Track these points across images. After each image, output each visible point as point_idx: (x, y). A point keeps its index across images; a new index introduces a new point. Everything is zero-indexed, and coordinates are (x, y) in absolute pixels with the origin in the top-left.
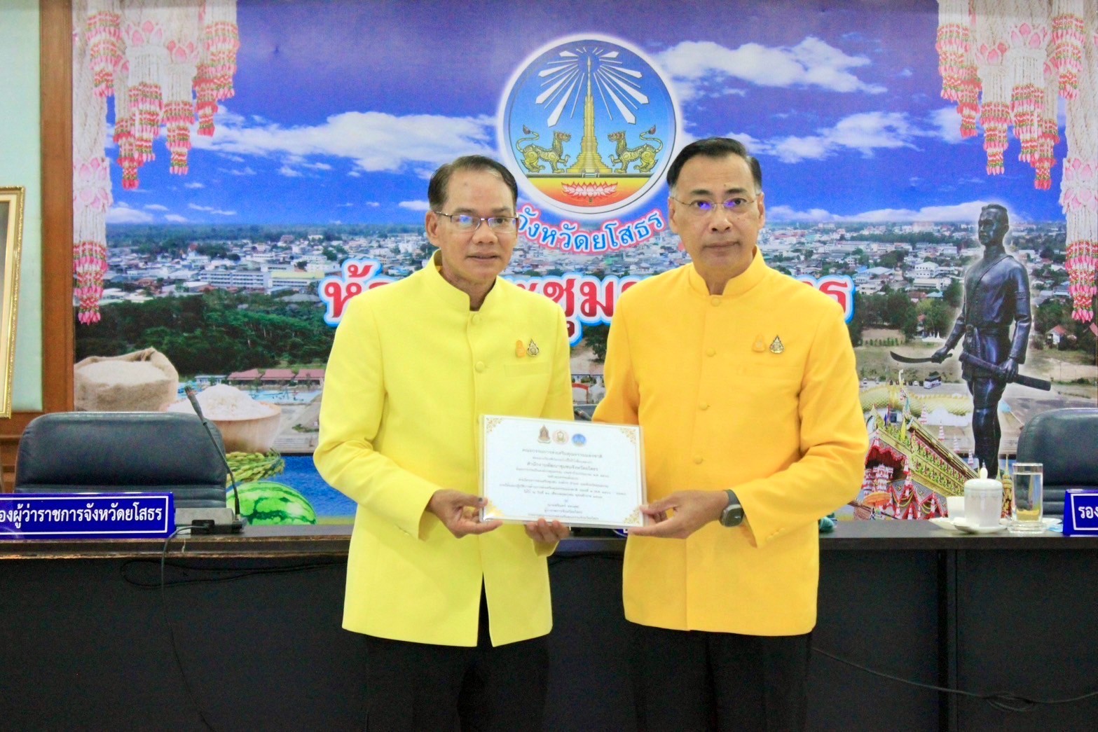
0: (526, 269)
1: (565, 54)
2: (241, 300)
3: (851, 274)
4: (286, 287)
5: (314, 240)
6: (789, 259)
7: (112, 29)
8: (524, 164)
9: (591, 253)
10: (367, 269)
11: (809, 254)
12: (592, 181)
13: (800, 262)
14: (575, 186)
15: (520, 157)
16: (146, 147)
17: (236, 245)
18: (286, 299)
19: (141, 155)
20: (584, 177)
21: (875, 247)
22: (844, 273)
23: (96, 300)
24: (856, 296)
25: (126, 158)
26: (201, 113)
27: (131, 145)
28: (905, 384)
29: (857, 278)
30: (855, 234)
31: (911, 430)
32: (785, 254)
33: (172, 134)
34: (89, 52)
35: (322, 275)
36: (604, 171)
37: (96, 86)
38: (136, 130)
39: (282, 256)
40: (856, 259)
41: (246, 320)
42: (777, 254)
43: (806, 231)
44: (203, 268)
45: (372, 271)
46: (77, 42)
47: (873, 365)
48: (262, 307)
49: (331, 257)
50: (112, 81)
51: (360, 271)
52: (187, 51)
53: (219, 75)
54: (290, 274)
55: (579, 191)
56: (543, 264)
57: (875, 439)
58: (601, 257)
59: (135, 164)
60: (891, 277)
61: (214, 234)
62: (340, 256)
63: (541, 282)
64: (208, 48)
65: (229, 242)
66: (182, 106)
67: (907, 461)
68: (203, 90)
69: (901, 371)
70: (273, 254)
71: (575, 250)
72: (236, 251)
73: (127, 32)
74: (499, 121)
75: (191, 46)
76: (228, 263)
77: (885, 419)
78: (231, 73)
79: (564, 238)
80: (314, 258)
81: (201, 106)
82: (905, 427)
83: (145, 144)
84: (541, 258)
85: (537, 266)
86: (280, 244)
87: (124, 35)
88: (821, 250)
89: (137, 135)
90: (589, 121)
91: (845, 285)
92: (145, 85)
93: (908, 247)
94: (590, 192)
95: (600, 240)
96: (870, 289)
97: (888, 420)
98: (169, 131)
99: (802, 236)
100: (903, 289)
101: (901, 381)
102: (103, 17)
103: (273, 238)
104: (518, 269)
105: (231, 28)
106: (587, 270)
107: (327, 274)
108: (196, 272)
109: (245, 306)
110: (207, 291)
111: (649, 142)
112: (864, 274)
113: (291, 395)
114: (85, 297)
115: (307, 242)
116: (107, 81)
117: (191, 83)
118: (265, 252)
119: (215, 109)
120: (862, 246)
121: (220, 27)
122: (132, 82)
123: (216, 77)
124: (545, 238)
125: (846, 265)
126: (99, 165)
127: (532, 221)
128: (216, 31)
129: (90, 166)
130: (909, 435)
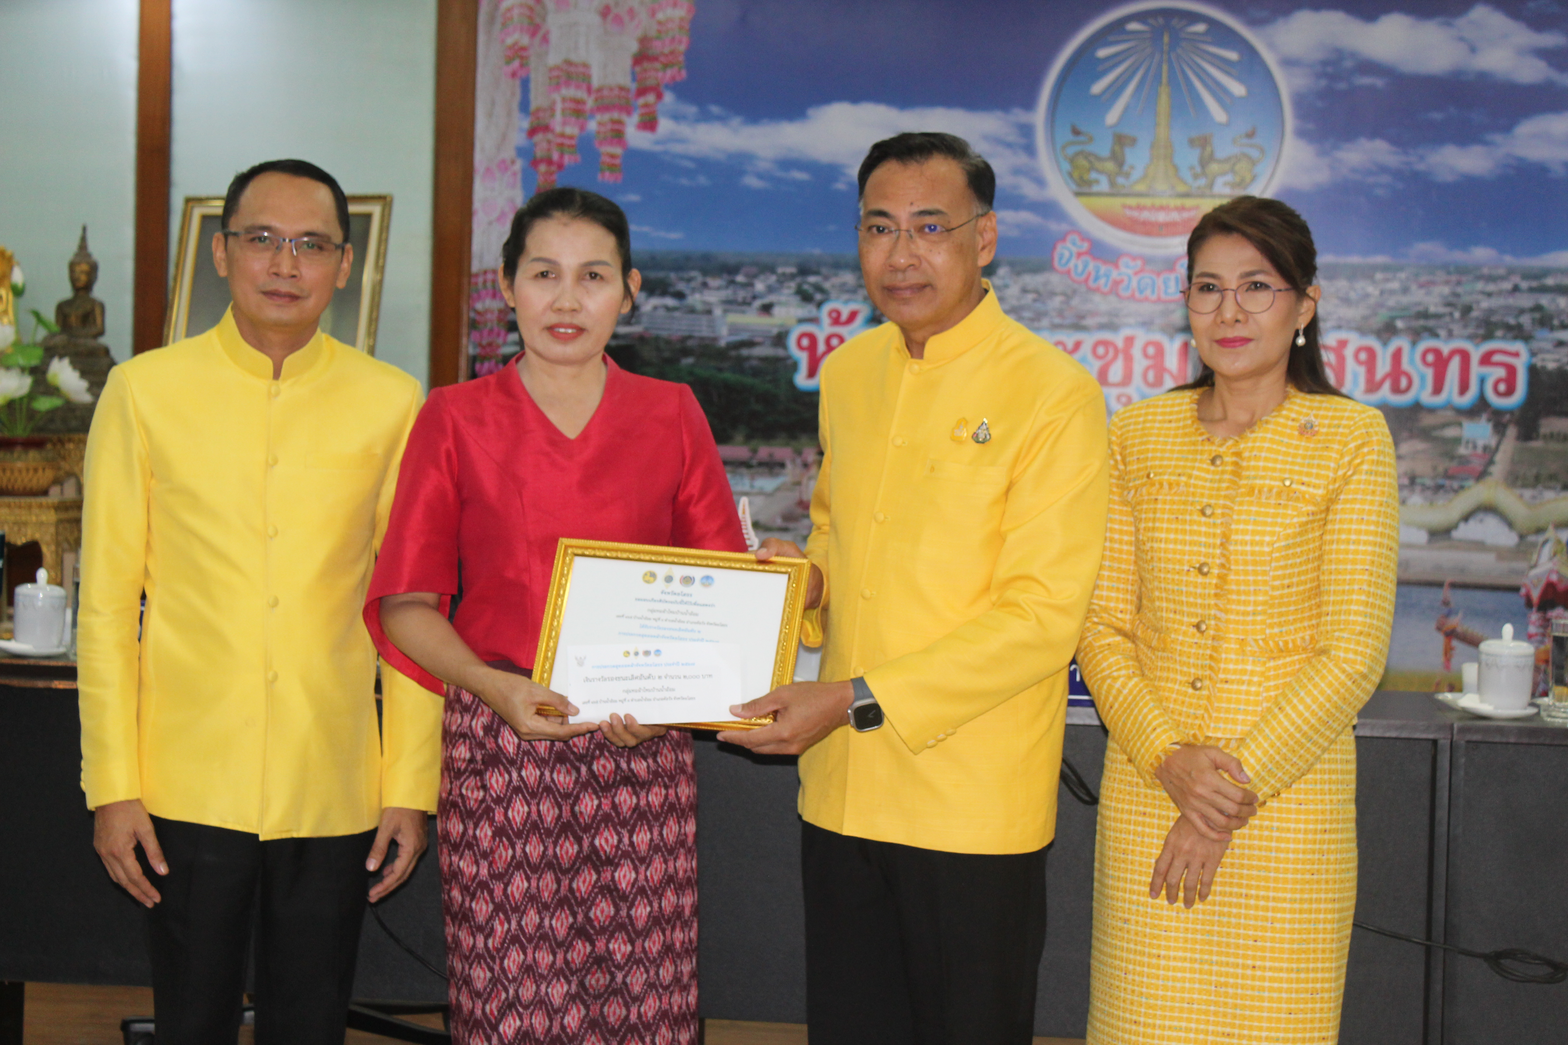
0: (1068, 321)
1: (1133, 26)
2: (686, 352)
3: (1527, 338)
4: (744, 336)
5: (784, 274)
6: (1437, 316)
8: (1070, 175)
9: (1159, 300)
10: (853, 316)
11: (1467, 310)
12: (1164, 202)
13: (1453, 321)
14: (1140, 208)
15: (1066, 166)
16: (569, 146)
17: (682, 279)
18: (745, 352)
19: (562, 156)
20: (1153, 196)
22: (1515, 338)
23: (498, 347)
24: (1533, 371)
25: (542, 161)
26: (641, 101)
27: (549, 142)
29: (1535, 345)
30: (1534, 284)
32: (1432, 309)
33: (603, 129)
34: (499, 20)
35: (794, 321)
36: (1181, 188)
37: (508, 63)
38: (557, 123)
39: (741, 294)
40: (1533, 320)
41: (691, 378)
42: (1421, 308)
43: (1464, 279)
45: (860, 319)
46: (484, 7)
47: (1553, 467)
48: (713, 363)
49: (806, 297)
50: (527, 58)
51: (844, 316)
52: (626, 19)
53: (666, 50)
54: (751, 320)
55: (1145, 215)
56: (1094, 314)
57: (1551, 571)
59: (554, 168)
62: (818, 297)
63: (1089, 340)
64: (653, 15)
65: (673, 276)
66: (616, 92)
68: (645, 71)
70: (729, 292)
71: (1137, 294)
72: (681, 286)
74: (1039, 117)
75: (631, 12)
76: (670, 302)
78: (682, 48)
79: (1122, 281)
80: (783, 299)
81: (642, 92)
83: (567, 142)
84: (1090, 306)
85: (1082, 317)
86: (740, 278)
88: (1485, 304)
89: (558, 129)
90: (1163, 121)
91: (1516, 355)
92: (569, 63)
94: (1161, 217)
96: (1553, 360)
98: (600, 124)
99: (1459, 283)
103: (729, 270)
104: (1057, 321)
106: (1152, 324)
107: (801, 321)
110: (641, 338)
111: (1245, 150)
112: (1545, 338)
113: (747, 481)
114: (484, 342)
115: (774, 278)
116: (522, 58)
117: (628, 62)
118: (718, 288)
119: (659, 96)
120: (1545, 300)
122: (554, 59)
123: (663, 54)
124: (1097, 278)
125: (1519, 326)
126: (506, 169)
127: (1079, 255)
129: (496, 170)
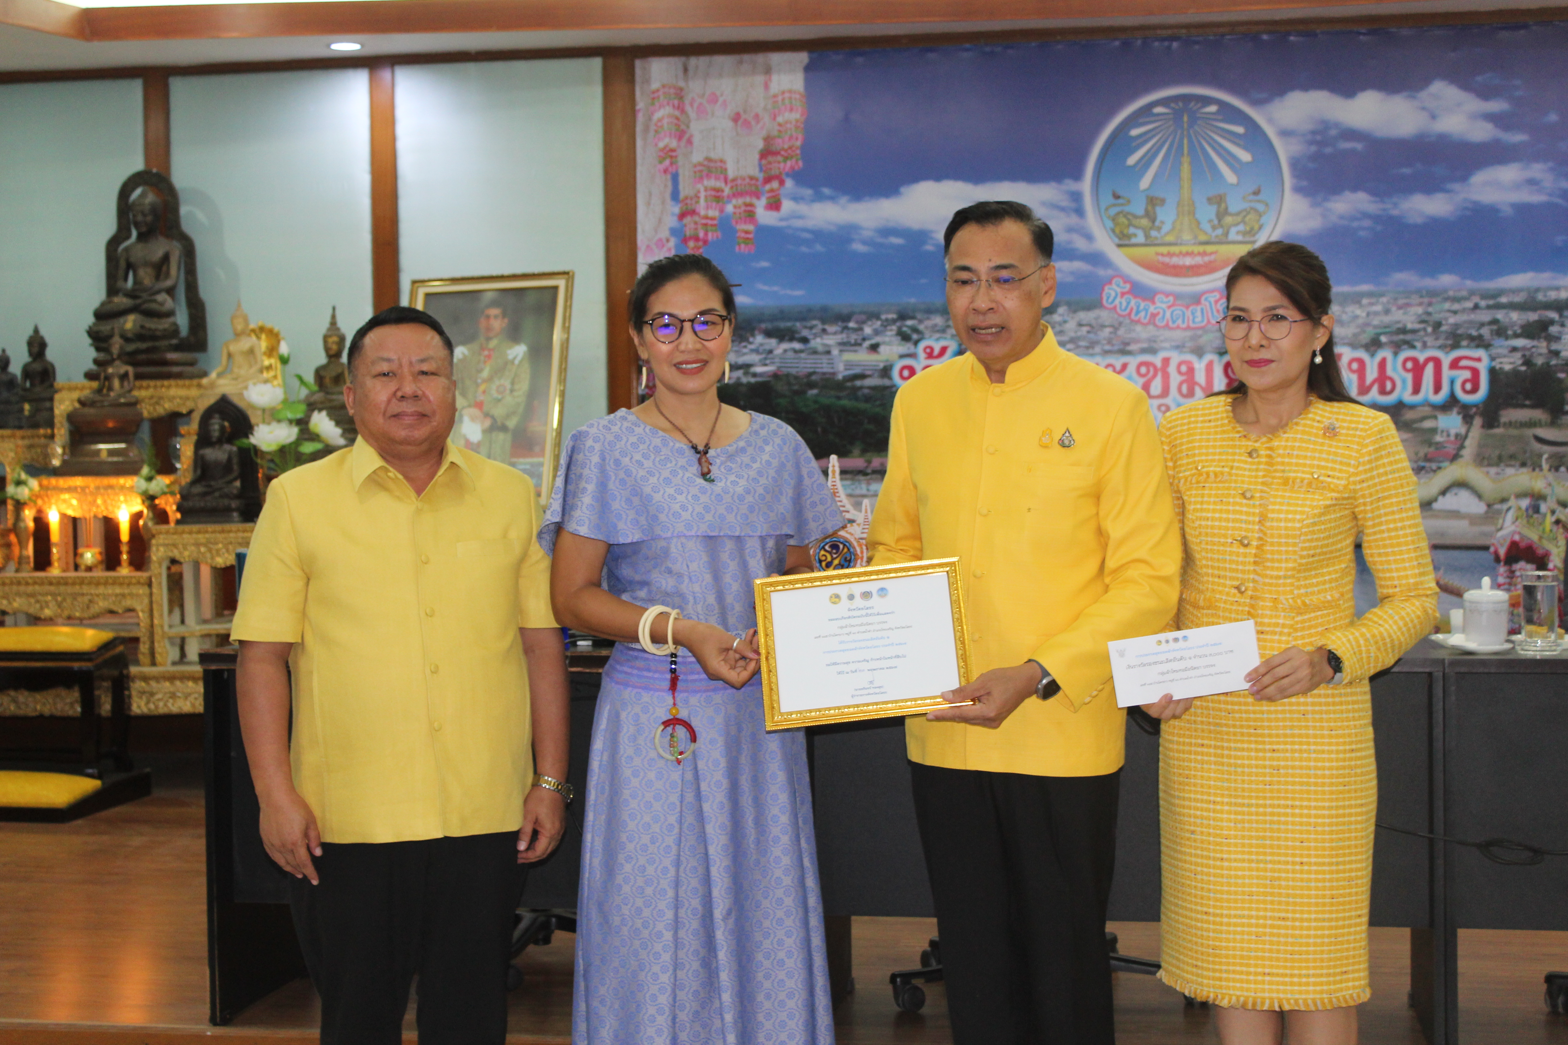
0: (1116, 348)
1: (1158, 110)
2: (811, 385)
3: (1487, 346)
4: (857, 371)
5: (887, 320)
6: (1414, 331)
7: (676, 102)
8: (1113, 231)
9: (1188, 328)
10: (943, 350)
11: (1438, 325)
12: (1190, 249)
13: (1427, 334)
14: (1170, 255)
15: (1110, 224)
16: (712, 226)
17: (806, 327)
18: (858, 383)
19: (706, 234)
20: (1181, 244)
21: (1515, 316)
22: (1478, 346)
24: (1493, 373)
25: (690, 238)
26: (768, 187)
27: (696, 223)
28: (1550, 470)
29: (1494, 351)
30: (1491, 302)
31: (1558, 522)
32: (1410, 326)
33: (738, 211)
34: (653, 128)
35: (896, 357)
36: (1202, 238)
37: (661, 162)
38: (702, 207)
39: (853, 337)
40: (1492, 331)
41: (817, 406)
42: (1400, 325)
43: (1434, 300)
44: (770, 352)
45: (949, 352)
46: (640, 119)
47: (1512, 449)
48: (833, 393)
49: (905, 337)
50: (676, 157)
51: (936, 352)
52: (753, 123)
53: (786, 147)
54: (862, 357)
55: (1175, 261)
56: (1137, 341)
57: (1514, 532)
58: (1199, 332)
59: (700, 244)
60: (1534, 350)
61: (782, 315)
62: (915, 337)
63: (1133, 362)
64: (774, 119)
65: (798, 324)
66: (747, 180)
67: (1552, 558)
68: (770, 163)
69: (1545, 456)
70: (844, 336)
71: (1170, 324)
72: (805, 333)
73: (692, 105)
74: (1086, 185)
75: (757, 117)
76: (797, 345)
77: (1527, 510)
78: (799, 143)
79: (1158, 313)
80: (887, 339)
81: (768, 180)
82: (1550, 520)
83: (710, 222)
84: (1133, 335)
85: (1128, 344)
86: (852, 325)
87: (688, 108)
88: (1452, 320)
89: (703, 213)
90: (1186, 184)
91: (1479, 360)
92: (709, 160)
93: (1554, 315)
94: (1188, 261)
95: (1199, 314)
96: (1509, 363)
97: (1530, 512)
98: (735, 207)
99: (1430, 304)
100: (1548, 364)
101: (1545, 466)
102: (666, 90)
103: (842, 318)
104: (1107, 347)
105: (798, 96)
106: (1184, 347)
107: (902, 356)
108: (763, 356)
109: (814, 392)
110: (776, 376)
111: (1253, 205)
112: (1501, 346)
113: (864, 486)
115: (879, 323)
116: (671, 157)
117: (757, 157)
118: (835, 333)
119: (782, 183)
120: (1500, 315)
121: (787, 95)
122: (697, 157)
123: (783, 149)
124: (1138, 313)
125: (1480, 337)
126: (663, 246)
127: (1123, 294)
128: (783, 100)
129: (654, 247)
130: (1555, 528)
